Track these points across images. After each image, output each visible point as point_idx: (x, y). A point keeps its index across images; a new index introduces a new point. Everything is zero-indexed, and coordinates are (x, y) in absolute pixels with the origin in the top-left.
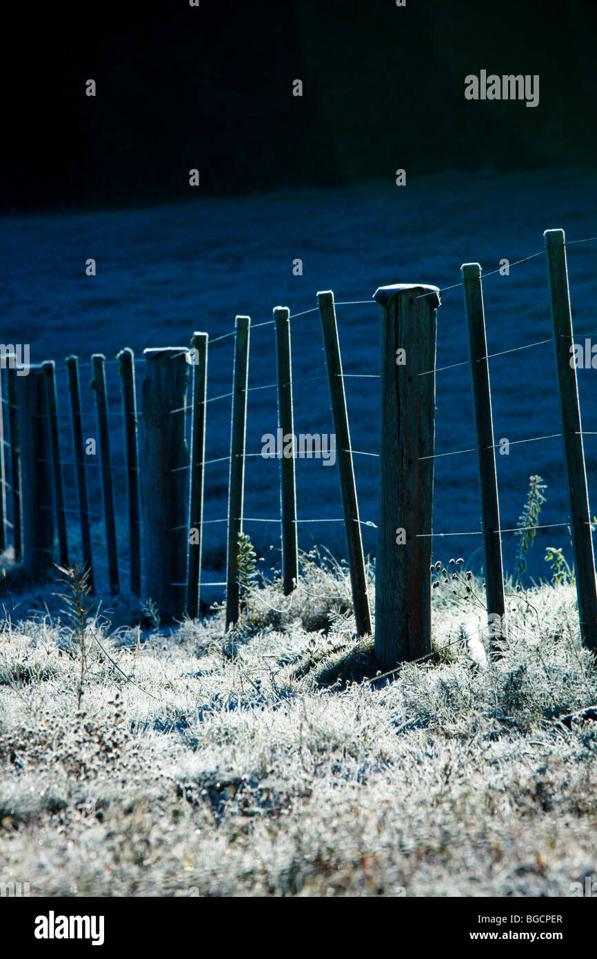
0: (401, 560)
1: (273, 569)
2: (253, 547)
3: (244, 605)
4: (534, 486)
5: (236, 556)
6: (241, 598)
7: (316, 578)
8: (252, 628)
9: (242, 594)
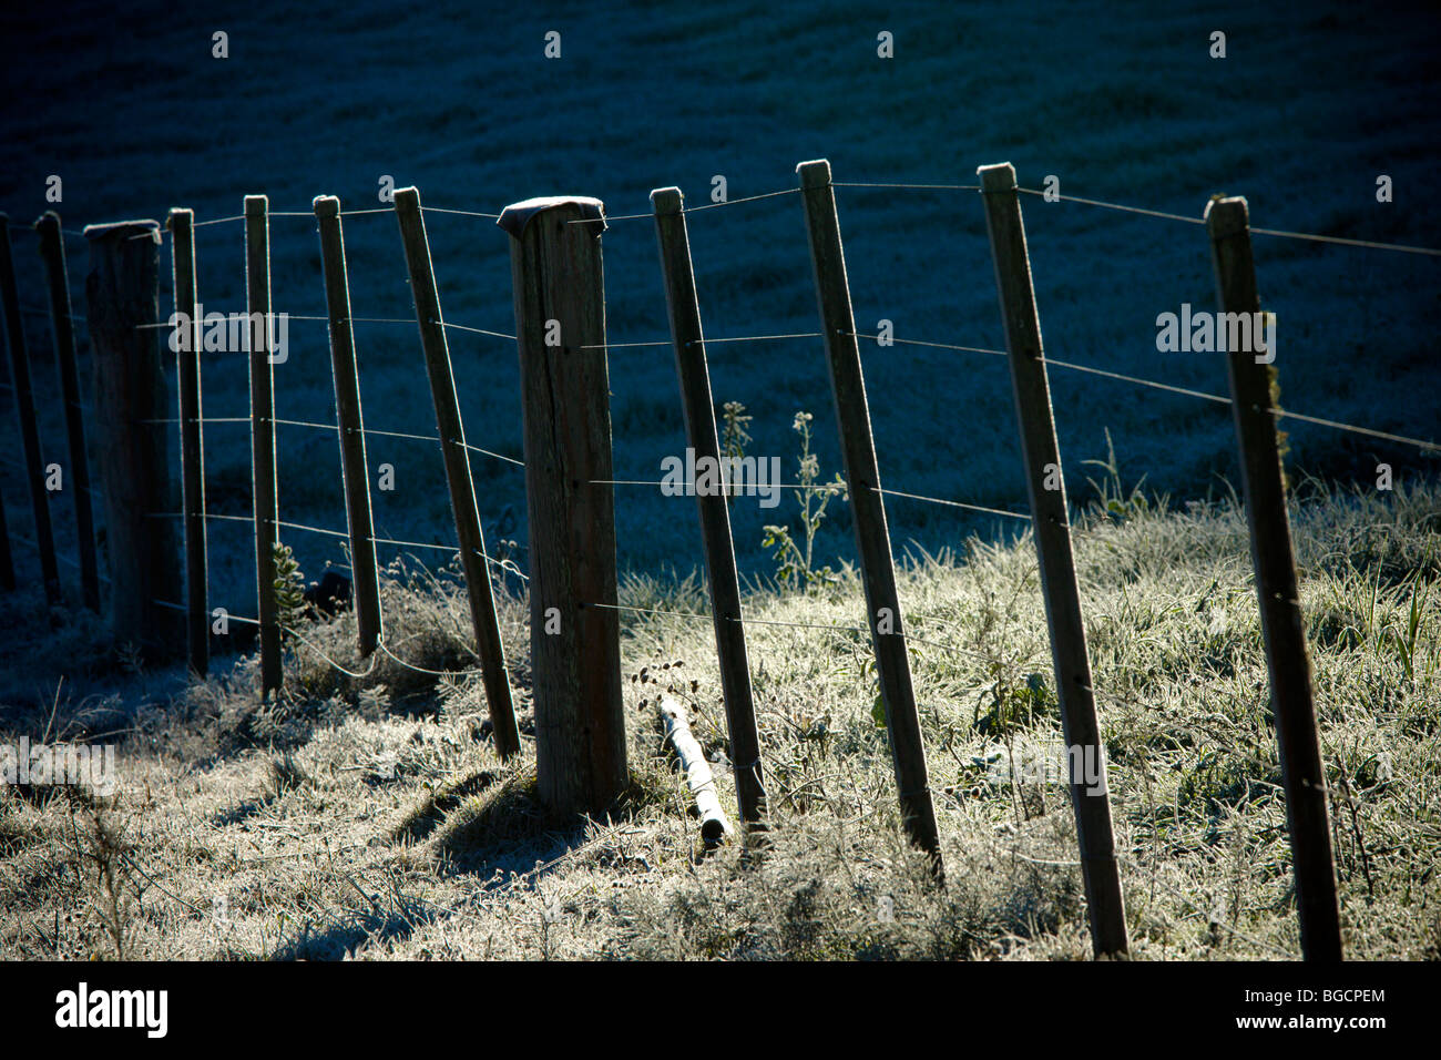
0: (571, 642)
1: (332, 598)
2: (297, 564)
3: (290, 656)
4: (732, 419)
5: (273, 580)
6: (284, 647)
7: (401, 606)
8: (307, 697)
9: (285, 640)
